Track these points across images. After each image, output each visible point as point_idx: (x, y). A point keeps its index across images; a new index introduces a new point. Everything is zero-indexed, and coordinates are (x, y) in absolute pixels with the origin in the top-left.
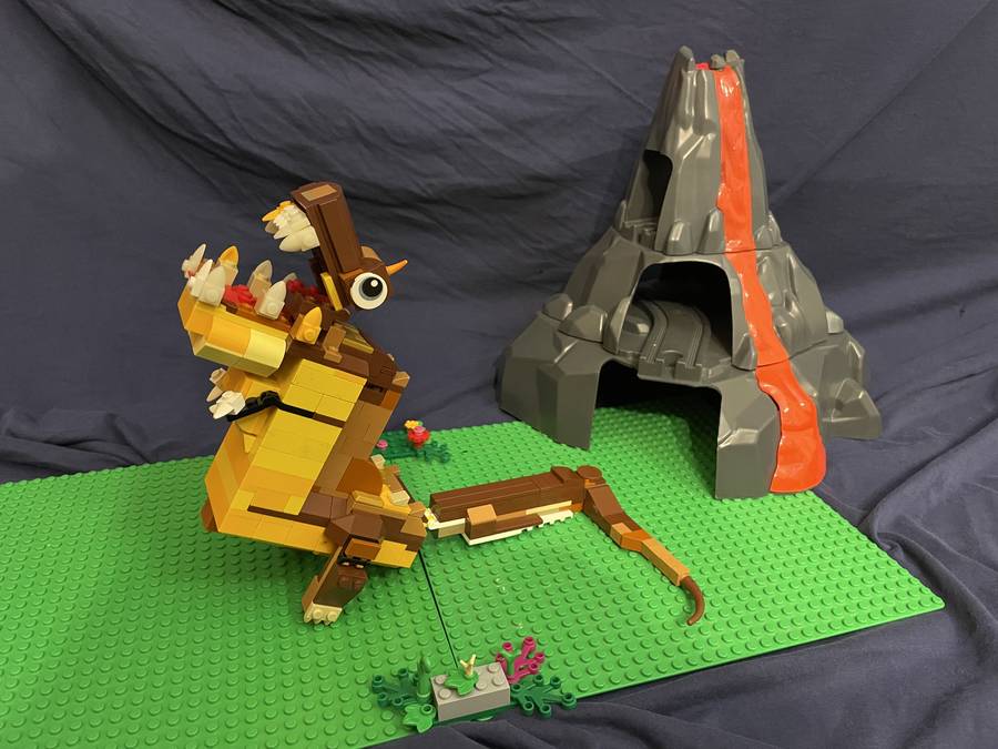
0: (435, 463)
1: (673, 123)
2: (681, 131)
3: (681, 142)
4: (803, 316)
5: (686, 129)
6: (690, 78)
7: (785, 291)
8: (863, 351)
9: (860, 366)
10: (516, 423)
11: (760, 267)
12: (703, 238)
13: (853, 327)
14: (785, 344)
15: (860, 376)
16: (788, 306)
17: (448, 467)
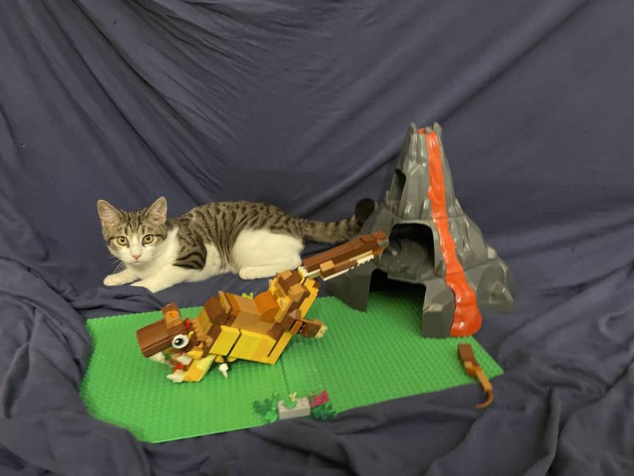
1: (407, 157)
2: (410, 162)
3: (410, 167)
4: (472, 251)
5: (412, 161)
6: (414, 137)
7: (463, 237)
8: (507, 267)
9: (505, 276)
11: (450, 226)
12: (421, 212)
13: (502, 255)
14: (462, 264)
15: (505, 280)
16: (464, 245)
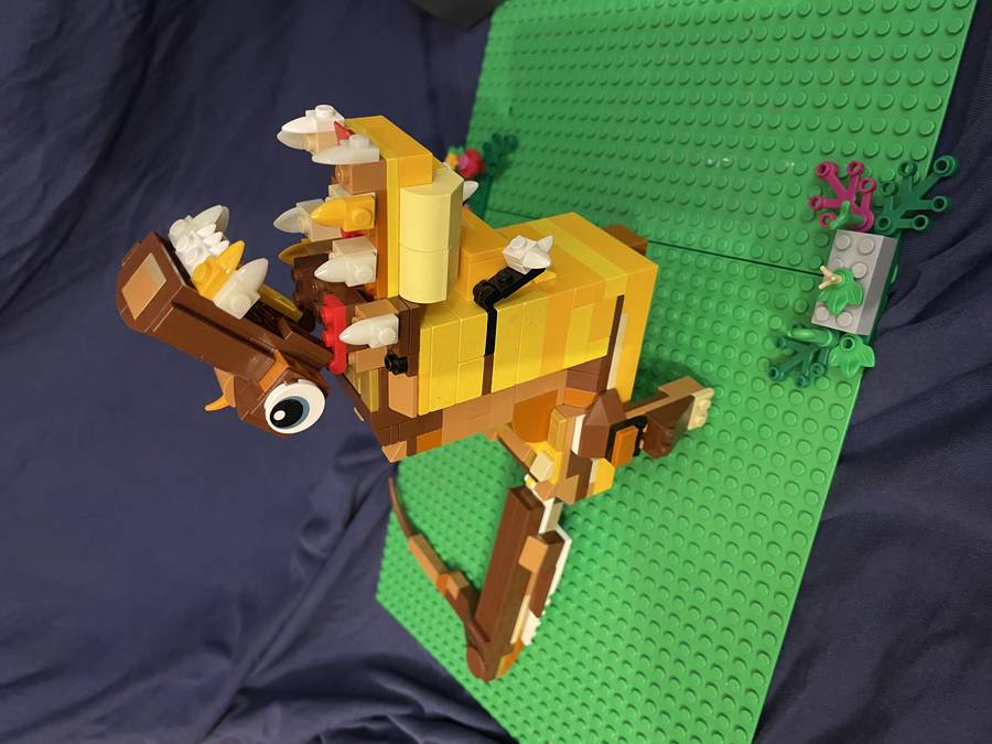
0: (511, 157)
10: (495, 19)
17: (523, 143)
